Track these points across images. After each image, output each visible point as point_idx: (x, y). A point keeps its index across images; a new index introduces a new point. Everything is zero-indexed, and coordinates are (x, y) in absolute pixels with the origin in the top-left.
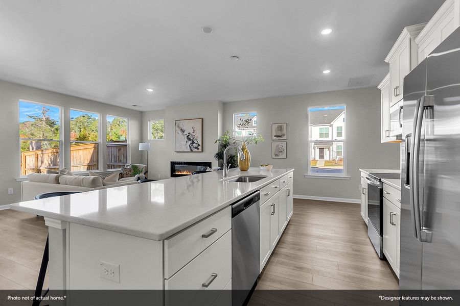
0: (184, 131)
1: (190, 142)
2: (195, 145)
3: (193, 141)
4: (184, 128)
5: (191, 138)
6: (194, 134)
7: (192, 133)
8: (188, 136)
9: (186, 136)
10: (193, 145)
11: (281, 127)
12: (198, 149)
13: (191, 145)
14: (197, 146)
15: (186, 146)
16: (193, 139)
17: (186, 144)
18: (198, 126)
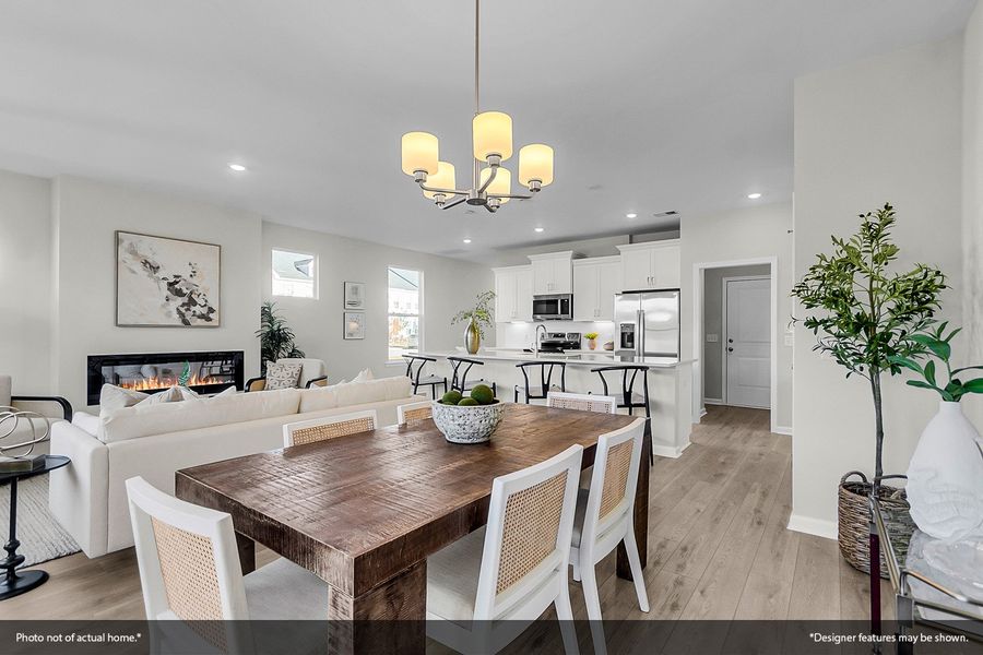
0: (155, 269)
1: (180, 301)
2: (198, 309)
3: (191, 299)
4: (156, 260)
5: (185, 291)
6: (194, 281)
7: (186, 276)
8: (170, 284)
9: (164, 285)
10: (193, 308)
11: (357, 289)
12: (209, 319)
13: (183, 310)
14: (204, 311)
15: (165, 311)
16: (191, 293)
17: (163, 306)
18: (207, 262)
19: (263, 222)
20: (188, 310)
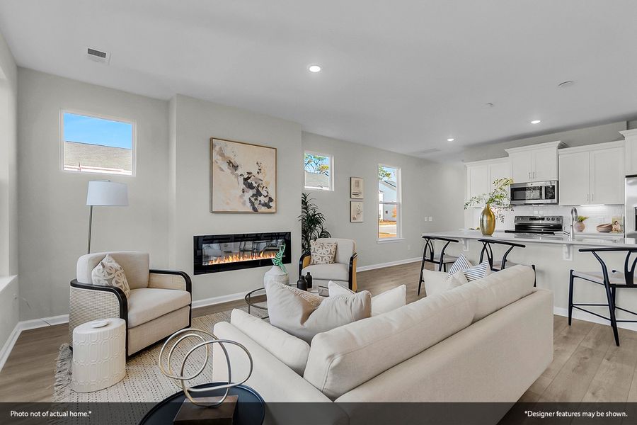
0: (236, 167)
1: (251, 192)
2: (262, 199)
3: (258, 191)
4: (236, 160)
5: (254, 185)
6: (260, 176)
7: (255, 173)
8: (245, 180)
9: (241, 180)
10: (259, 198)
11: (358, 182)
12: (269, 207)
13: (253, 199)
14: (266, 200)
15: (242, 201)
16: (258, 186)
17: (241, 197)
18: (268, 163)
19: (303, 132)
20: (256, 199)
